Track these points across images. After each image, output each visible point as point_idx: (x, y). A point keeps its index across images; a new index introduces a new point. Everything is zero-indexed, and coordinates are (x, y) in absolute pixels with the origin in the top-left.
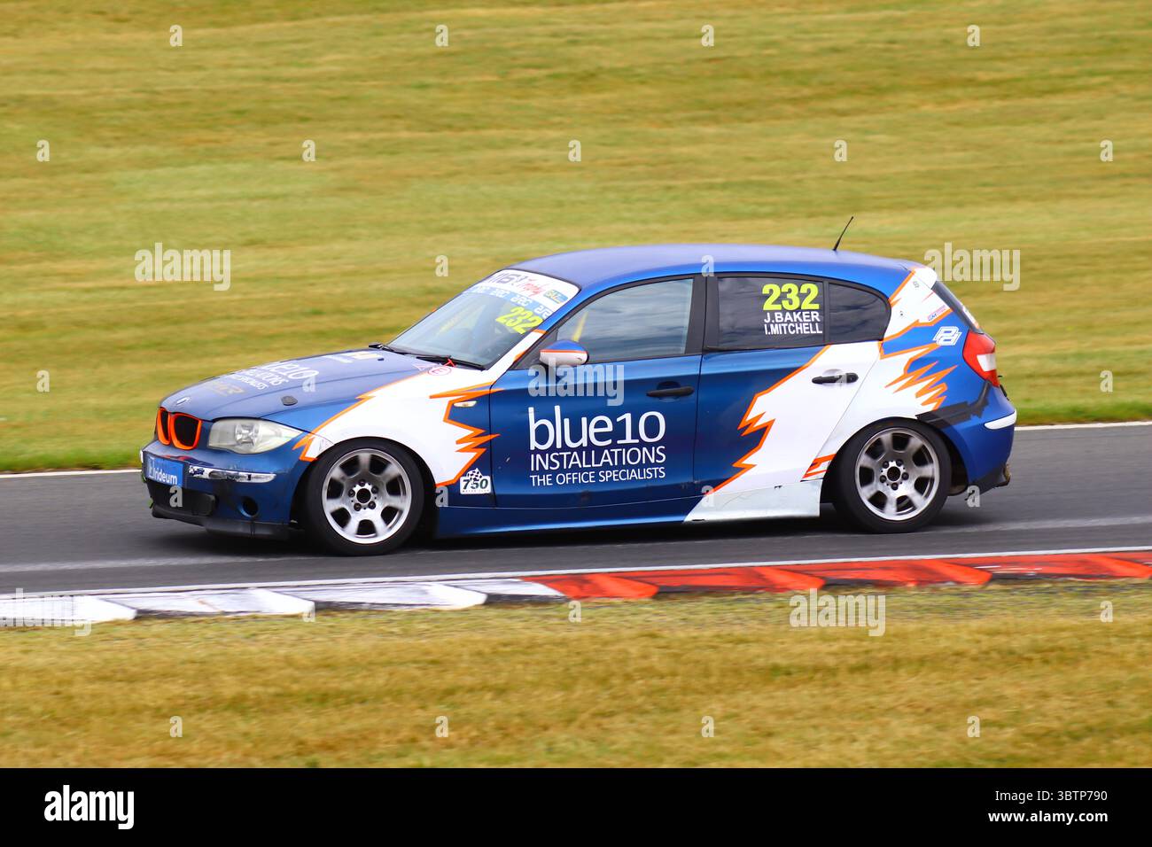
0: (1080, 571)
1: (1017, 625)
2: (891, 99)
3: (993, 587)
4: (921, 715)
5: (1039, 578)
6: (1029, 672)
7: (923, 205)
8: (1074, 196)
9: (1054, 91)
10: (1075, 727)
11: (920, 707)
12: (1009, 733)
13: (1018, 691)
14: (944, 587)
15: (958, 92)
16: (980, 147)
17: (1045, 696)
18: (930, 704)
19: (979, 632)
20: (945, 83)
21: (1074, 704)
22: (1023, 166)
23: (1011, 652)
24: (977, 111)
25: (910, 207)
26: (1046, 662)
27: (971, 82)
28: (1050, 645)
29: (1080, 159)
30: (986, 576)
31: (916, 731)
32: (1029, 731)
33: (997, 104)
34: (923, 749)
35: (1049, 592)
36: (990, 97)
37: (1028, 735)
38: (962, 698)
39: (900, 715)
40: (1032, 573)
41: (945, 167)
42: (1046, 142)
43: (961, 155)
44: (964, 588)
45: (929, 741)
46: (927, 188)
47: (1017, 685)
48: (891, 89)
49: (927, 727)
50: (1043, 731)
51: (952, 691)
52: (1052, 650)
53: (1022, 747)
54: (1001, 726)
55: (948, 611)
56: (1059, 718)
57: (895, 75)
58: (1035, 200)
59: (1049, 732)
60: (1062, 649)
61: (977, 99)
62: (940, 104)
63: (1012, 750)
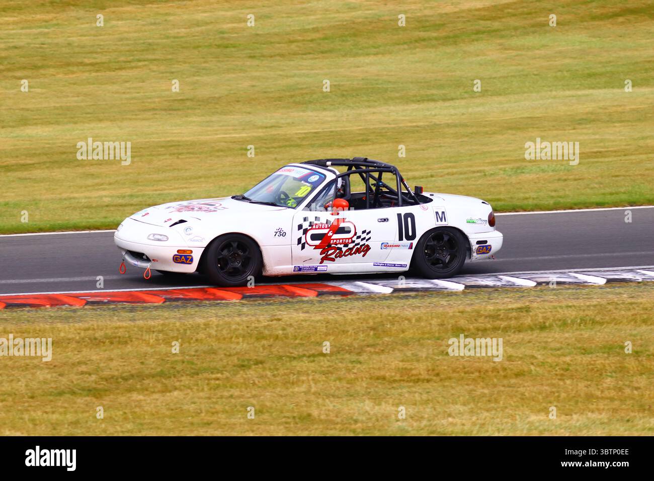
0: (129, 299)
1: (98, 326)
2: (42, 71)
3: (86, 307)
4: (52, 369)
5: (109, 302)
6: (104, 348)
7: (58, 123)
8: (130, 119)
9: (120, 69)
10: (124, 375)
11: (51, 365)
12: (94, 377)
13: (98, 357)
14: (64, 307)
15: (75, 69)
16: (86, 95)
17: (112, 360)
18: (57, 364)
19: (80, 329)
20: (68, 64)
21: (125, 364)
22: (106, 104)
23: (95, 339)
24: (84, 78)
25: (52, 124)
26: (112, 343)
27: (82, 64)
28: (114, 335)
29: (132, 102)
30: (84, 302)
31: (49, 376)
32: (103, 377)
33: (94, 74)
34: (53, 385)
35: (114, 310)
36: (90, 71)
37: (102, 378)
38: (71, 360)
39: (41, 369)
40: (106, 301)
41: (68, 104)
42: (117, 93)
43: (76, 99)
44: (74, 308)
45: (56, 381)
46: (60, 114)
47: (98, 354)
48: (42, 67)
49: (54, 375)
50: (110, 376)
51: (67, 357)
52: (115, 338)
53: (100, 384)
54: (90, 374)
55: (66, 319)
56: (118, 370)
57: (45, 60)
58: (111, 121)
59: (113, 377)
60: (119, 337)
61: (84, 72)
62: (66, 74)
63: (94, 385)
